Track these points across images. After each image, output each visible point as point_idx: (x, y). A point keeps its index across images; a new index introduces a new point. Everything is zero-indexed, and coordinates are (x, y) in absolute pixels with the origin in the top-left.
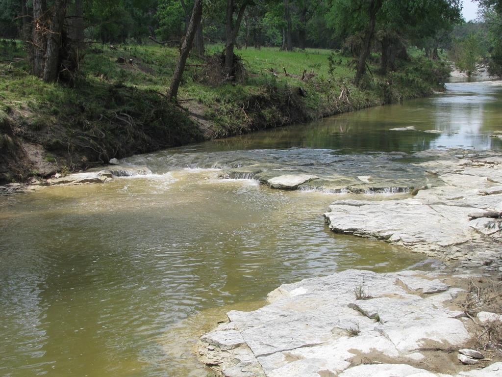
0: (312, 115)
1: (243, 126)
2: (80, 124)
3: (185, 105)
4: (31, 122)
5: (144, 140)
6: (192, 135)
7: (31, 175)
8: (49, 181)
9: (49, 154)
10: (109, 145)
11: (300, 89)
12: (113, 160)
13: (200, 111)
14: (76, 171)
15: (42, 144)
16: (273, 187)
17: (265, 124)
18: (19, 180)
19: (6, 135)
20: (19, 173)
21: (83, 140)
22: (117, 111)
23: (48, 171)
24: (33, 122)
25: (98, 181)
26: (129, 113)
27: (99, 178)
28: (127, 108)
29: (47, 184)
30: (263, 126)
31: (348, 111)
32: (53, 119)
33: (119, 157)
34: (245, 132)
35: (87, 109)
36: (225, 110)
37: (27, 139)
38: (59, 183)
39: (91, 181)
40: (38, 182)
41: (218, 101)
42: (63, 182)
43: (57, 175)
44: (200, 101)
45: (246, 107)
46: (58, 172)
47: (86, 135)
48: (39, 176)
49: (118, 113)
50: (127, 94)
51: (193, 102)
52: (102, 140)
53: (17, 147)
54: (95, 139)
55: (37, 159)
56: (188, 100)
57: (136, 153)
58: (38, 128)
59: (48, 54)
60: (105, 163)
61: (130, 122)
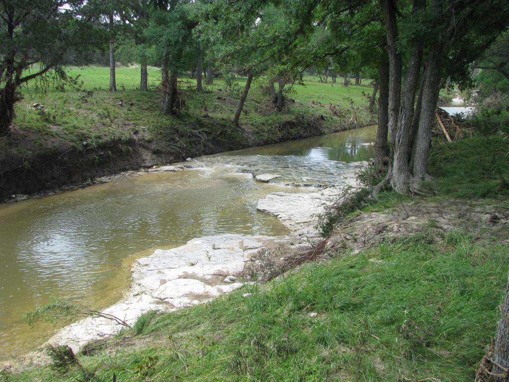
0: (326, 131)
1: (274, 139)
2: (173, 139)
3: (243, 127)
4: (147, 139)
5: (210, 147)
6: (241, 145)
7: (141, 167)
8: (149, 170)
9: (153, 156)
10: (187, 151)
11: (322, 116)
12: (189, 159)
13: (251, 130)
14: (165, 165)
15: (151, 150)
16: (257, 180)
17: (291, 138)
18: (133, 169)
19: (129, 147)
20: (133, 165)
21: (173, 148)
22: (199, 131)
23: (150, 165)
24: (148, 139)
25: (174, 171)
26: (205, 132)
27: (175, 169)
28: (205, 129)
29: (148, 172)
30: (289, 138)
31: (354, 128)
32: (159, 137)
33: (192, 157)
34: (276, 142)
35: (180, 131)
36: (266, 130)
37: (144, 147)
38: (154, 171)
39: (170, 171)
40: (143, 171)
41: (263, 124)
42: (156, 171)
43: (154, 167)
44: (252, 125)
45: (279, 127)
46: (156, 165)
47: (175, 146)
48: (145, 167)
49: (199, 132)
50: (208, 122)
51: (248, 125)
52: (183, 148)
53: (136, 152)
54: (180, 148)
55: (147, 158)
56: (245, 124)
57: (204, 155)
58: (150, 142)
59: (167, 100)
60: (184, 160)
61: (204, 137)
